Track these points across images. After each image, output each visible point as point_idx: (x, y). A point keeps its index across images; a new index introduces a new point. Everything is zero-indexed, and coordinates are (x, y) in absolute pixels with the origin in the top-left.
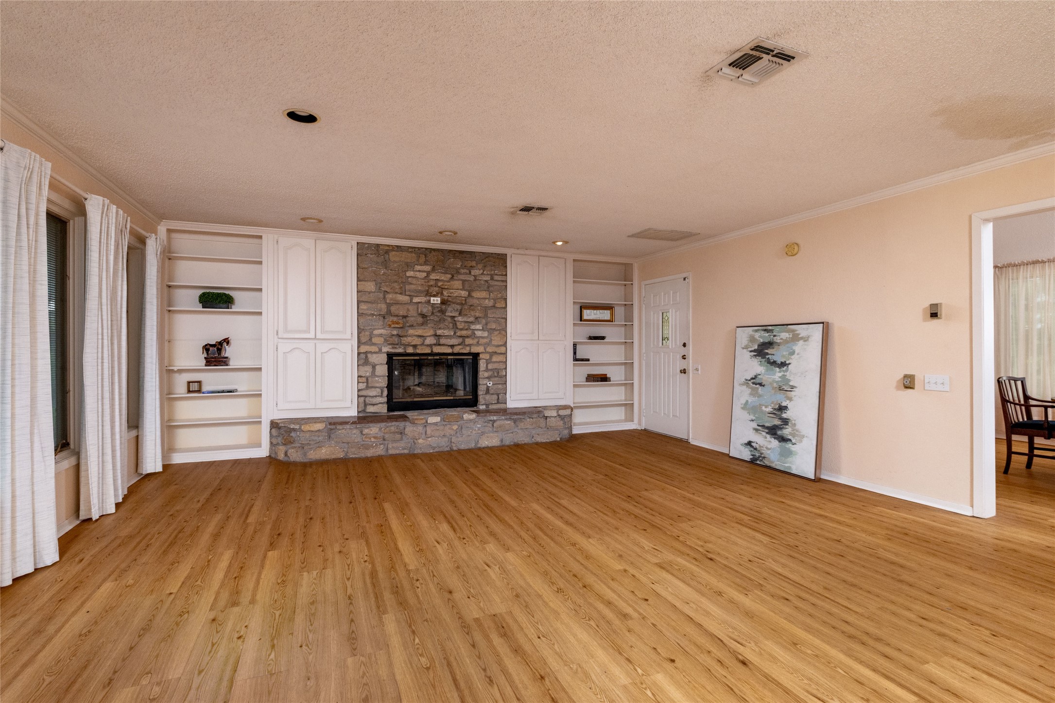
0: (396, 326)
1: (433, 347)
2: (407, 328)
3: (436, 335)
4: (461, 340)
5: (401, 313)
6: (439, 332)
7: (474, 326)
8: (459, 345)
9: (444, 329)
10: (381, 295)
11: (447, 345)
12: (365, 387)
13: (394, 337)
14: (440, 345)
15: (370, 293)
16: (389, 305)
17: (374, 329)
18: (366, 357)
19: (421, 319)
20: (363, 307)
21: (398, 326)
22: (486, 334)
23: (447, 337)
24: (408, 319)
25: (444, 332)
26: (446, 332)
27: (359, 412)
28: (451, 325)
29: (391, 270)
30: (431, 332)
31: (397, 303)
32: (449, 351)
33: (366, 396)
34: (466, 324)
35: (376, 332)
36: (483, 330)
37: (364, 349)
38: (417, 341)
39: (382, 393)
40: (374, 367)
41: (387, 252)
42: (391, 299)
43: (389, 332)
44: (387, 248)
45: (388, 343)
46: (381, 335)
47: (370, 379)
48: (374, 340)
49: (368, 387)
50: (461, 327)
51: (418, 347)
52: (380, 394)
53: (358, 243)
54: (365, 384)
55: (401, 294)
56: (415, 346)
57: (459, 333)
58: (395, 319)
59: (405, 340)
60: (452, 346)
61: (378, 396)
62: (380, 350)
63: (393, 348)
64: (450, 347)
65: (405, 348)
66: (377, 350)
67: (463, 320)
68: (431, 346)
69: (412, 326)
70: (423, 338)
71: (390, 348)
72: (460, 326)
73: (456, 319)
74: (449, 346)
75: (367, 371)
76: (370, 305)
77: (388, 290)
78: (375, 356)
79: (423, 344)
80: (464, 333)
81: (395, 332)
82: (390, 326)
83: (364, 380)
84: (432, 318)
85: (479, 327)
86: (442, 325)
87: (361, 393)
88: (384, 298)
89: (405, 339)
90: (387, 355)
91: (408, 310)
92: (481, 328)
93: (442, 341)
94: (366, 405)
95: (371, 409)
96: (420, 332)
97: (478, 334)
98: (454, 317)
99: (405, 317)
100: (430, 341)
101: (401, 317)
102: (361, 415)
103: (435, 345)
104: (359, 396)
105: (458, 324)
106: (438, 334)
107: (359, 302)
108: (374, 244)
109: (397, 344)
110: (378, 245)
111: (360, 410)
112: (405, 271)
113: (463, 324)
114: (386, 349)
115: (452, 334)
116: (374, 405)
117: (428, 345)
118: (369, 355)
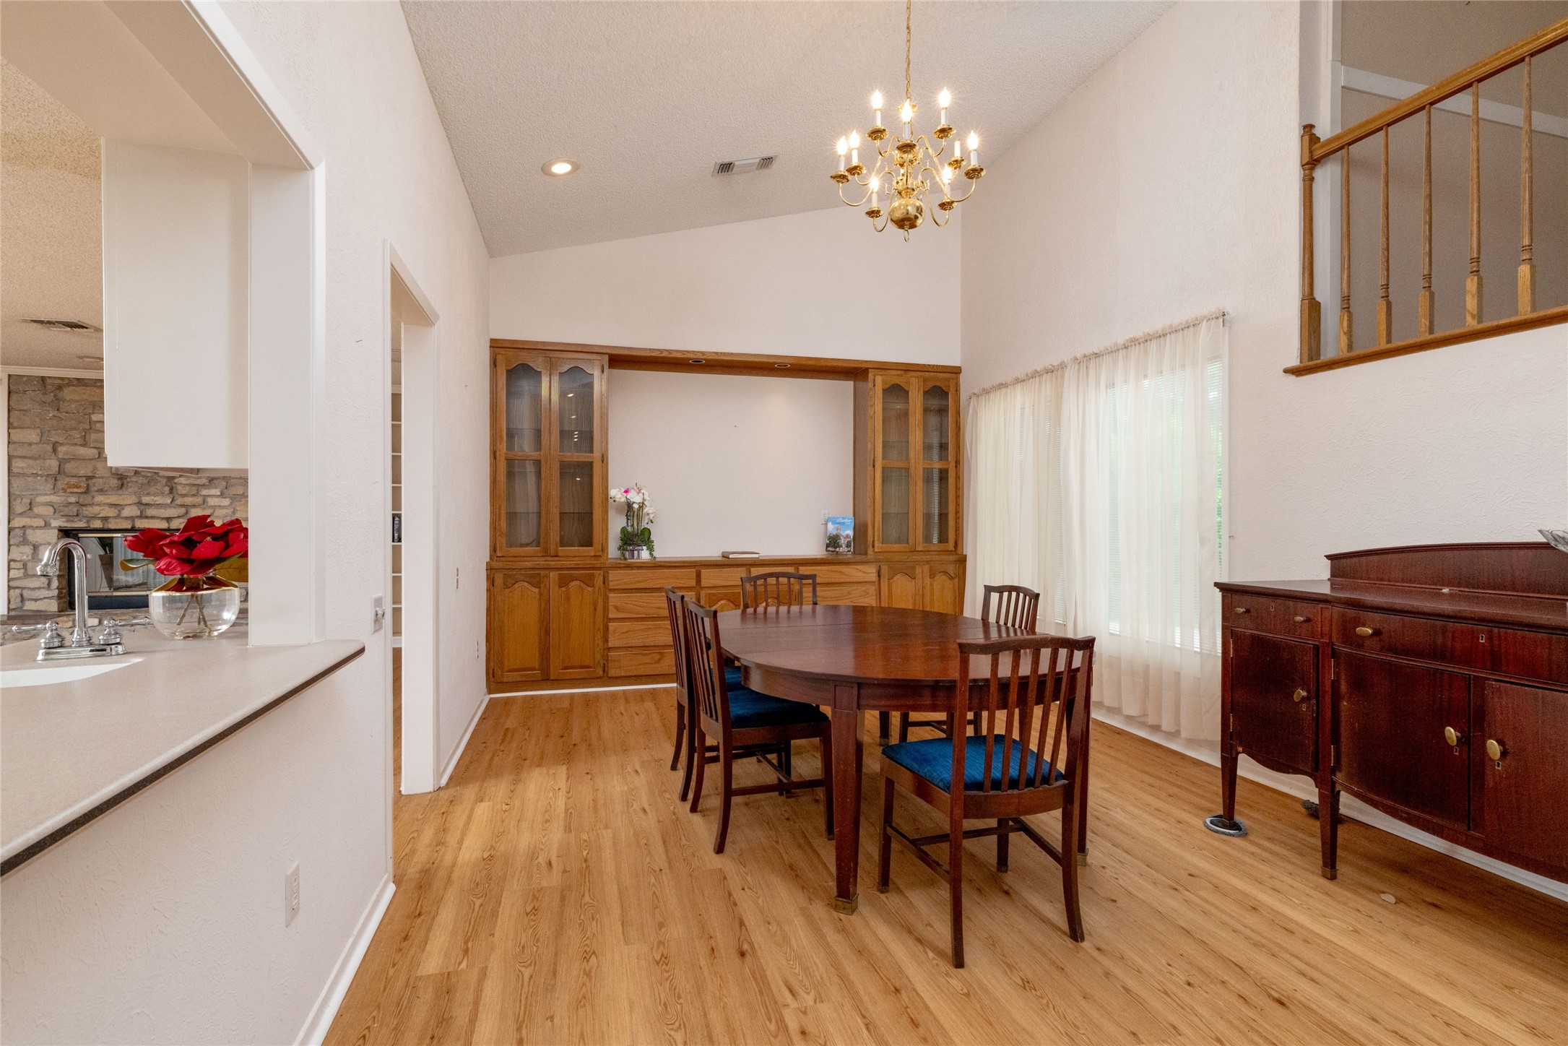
0: (75, 490)
1: (136, 520)
2: (94, 494)
3: (140, 503)
4: (183, 511)
5: (82, 473)
6: (145, 499)
7: (206, 491)
8: (179, 517)
9: (155, 495)
10: (49, 448)
11: (159, 518)
12: (22, 575)
13: (71, 507)
14: (147, 517)
15: (30, 444)
16: (61, 463)
17: (38, 495)
18: (24, 533)
19: (116, 481)
20: (18, 464)
21: (79, 490)
22: (226, 502)
23: (159, 506)
24: (94, 480)
25: (155, 499)
26: (159, 500)
27: (9, 610)
28: (167, 489)
29: (67, 412)
30: (133, 499)
31: (76, 459)
32: (164, 525)
33: (23, 588)
34: (195, 488)
35: (41, 499)
36: (222, 495)
37: (18, 522)
38: (111, 512)
39: (49, 584)
40: (36, 548)
41: (60, 388)
42: (66, 453)
43: (63, 499)
44: (60, 382)
45: (61, 514)
46: (50, 504)
47: (30, 565)
48: (36, 510)
49: (26, 575)
50: (184, 492)
51: (110, 520)
52: (46, 585)
53: (9, 376)
54: (23, 571)
55: (82, 445)
56: (105, 519)
57: (179, 501)
58: (74, 481)
59: (88, 511)
60: (168, 519)
61: (43, 588)
62: (47, 525)
63: (67, 521)
64: (165, 521)
65: (88, 522)
66: (43, 524)
67: (186, 482)
68: (132, 518)
69: (101, 491)
70: (119, 508)
71: (63, 522)
72: (181, 490)
73: (176, 481)
74: (163, 519)
75: (24, 552)
76: (31, 462)
77: (60, 440)
78: (38, 532)
79: (118, 516)
80: (188, 500)
81: (73, 499)
82: (64, 490)
83: (19, 565)
84: (134, 479)
85: (216, 492)
86: (152, 490)
87: (12, 584)
88: (55, 450)
89: (90, 509)
90: (59, 530)
91: (95, 468)
92: (219, 493)
93: (150, 512)
94: (23, 599)
95: (30, 606)
96: (112, 499)
97: (211, 501)
98: (174, 478)
99: (89, 478)
100: (127, 512)
101: (84, 479)
102: (12, 613)
103: (137, 517)
104: (9, 588)
105: (179, 487)
106: (144, 502)
107: (10, 459)
108: (37, 377)
109: (77, 515)
110: (43, 379)
111: (12, 606)
112: (90, 414)
113: (188, 488)
114: (56, 523)
115: (169, 501)
116: (36, 600)
117: (126, 518)
118: (29, 532)
